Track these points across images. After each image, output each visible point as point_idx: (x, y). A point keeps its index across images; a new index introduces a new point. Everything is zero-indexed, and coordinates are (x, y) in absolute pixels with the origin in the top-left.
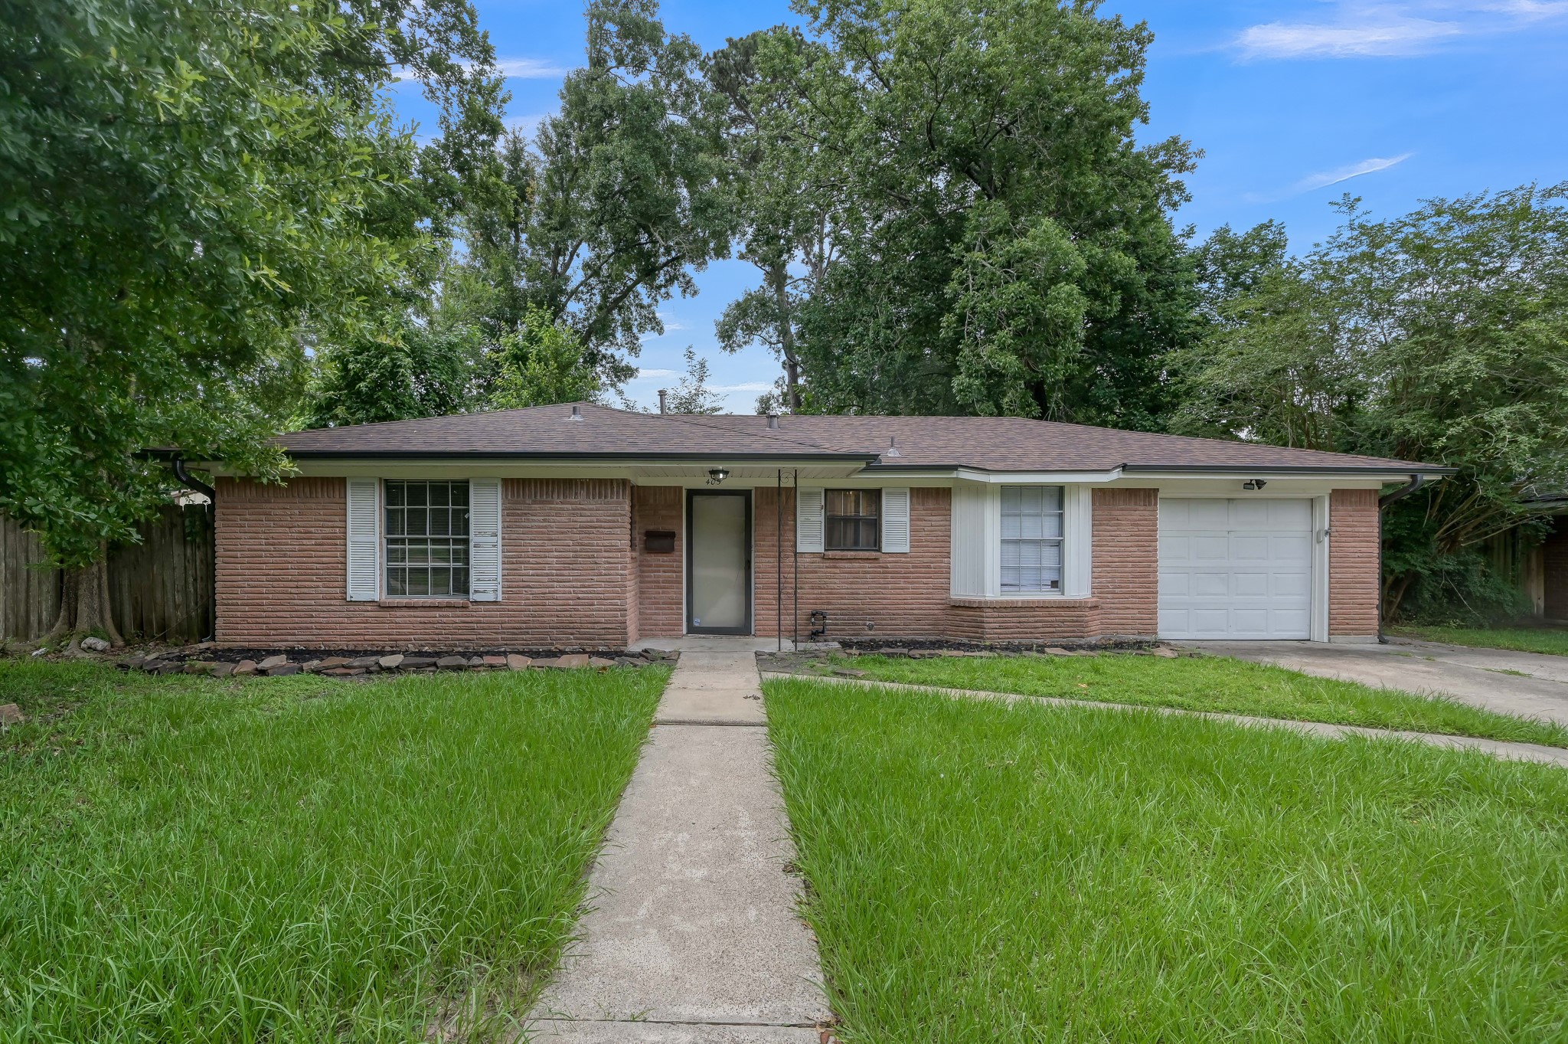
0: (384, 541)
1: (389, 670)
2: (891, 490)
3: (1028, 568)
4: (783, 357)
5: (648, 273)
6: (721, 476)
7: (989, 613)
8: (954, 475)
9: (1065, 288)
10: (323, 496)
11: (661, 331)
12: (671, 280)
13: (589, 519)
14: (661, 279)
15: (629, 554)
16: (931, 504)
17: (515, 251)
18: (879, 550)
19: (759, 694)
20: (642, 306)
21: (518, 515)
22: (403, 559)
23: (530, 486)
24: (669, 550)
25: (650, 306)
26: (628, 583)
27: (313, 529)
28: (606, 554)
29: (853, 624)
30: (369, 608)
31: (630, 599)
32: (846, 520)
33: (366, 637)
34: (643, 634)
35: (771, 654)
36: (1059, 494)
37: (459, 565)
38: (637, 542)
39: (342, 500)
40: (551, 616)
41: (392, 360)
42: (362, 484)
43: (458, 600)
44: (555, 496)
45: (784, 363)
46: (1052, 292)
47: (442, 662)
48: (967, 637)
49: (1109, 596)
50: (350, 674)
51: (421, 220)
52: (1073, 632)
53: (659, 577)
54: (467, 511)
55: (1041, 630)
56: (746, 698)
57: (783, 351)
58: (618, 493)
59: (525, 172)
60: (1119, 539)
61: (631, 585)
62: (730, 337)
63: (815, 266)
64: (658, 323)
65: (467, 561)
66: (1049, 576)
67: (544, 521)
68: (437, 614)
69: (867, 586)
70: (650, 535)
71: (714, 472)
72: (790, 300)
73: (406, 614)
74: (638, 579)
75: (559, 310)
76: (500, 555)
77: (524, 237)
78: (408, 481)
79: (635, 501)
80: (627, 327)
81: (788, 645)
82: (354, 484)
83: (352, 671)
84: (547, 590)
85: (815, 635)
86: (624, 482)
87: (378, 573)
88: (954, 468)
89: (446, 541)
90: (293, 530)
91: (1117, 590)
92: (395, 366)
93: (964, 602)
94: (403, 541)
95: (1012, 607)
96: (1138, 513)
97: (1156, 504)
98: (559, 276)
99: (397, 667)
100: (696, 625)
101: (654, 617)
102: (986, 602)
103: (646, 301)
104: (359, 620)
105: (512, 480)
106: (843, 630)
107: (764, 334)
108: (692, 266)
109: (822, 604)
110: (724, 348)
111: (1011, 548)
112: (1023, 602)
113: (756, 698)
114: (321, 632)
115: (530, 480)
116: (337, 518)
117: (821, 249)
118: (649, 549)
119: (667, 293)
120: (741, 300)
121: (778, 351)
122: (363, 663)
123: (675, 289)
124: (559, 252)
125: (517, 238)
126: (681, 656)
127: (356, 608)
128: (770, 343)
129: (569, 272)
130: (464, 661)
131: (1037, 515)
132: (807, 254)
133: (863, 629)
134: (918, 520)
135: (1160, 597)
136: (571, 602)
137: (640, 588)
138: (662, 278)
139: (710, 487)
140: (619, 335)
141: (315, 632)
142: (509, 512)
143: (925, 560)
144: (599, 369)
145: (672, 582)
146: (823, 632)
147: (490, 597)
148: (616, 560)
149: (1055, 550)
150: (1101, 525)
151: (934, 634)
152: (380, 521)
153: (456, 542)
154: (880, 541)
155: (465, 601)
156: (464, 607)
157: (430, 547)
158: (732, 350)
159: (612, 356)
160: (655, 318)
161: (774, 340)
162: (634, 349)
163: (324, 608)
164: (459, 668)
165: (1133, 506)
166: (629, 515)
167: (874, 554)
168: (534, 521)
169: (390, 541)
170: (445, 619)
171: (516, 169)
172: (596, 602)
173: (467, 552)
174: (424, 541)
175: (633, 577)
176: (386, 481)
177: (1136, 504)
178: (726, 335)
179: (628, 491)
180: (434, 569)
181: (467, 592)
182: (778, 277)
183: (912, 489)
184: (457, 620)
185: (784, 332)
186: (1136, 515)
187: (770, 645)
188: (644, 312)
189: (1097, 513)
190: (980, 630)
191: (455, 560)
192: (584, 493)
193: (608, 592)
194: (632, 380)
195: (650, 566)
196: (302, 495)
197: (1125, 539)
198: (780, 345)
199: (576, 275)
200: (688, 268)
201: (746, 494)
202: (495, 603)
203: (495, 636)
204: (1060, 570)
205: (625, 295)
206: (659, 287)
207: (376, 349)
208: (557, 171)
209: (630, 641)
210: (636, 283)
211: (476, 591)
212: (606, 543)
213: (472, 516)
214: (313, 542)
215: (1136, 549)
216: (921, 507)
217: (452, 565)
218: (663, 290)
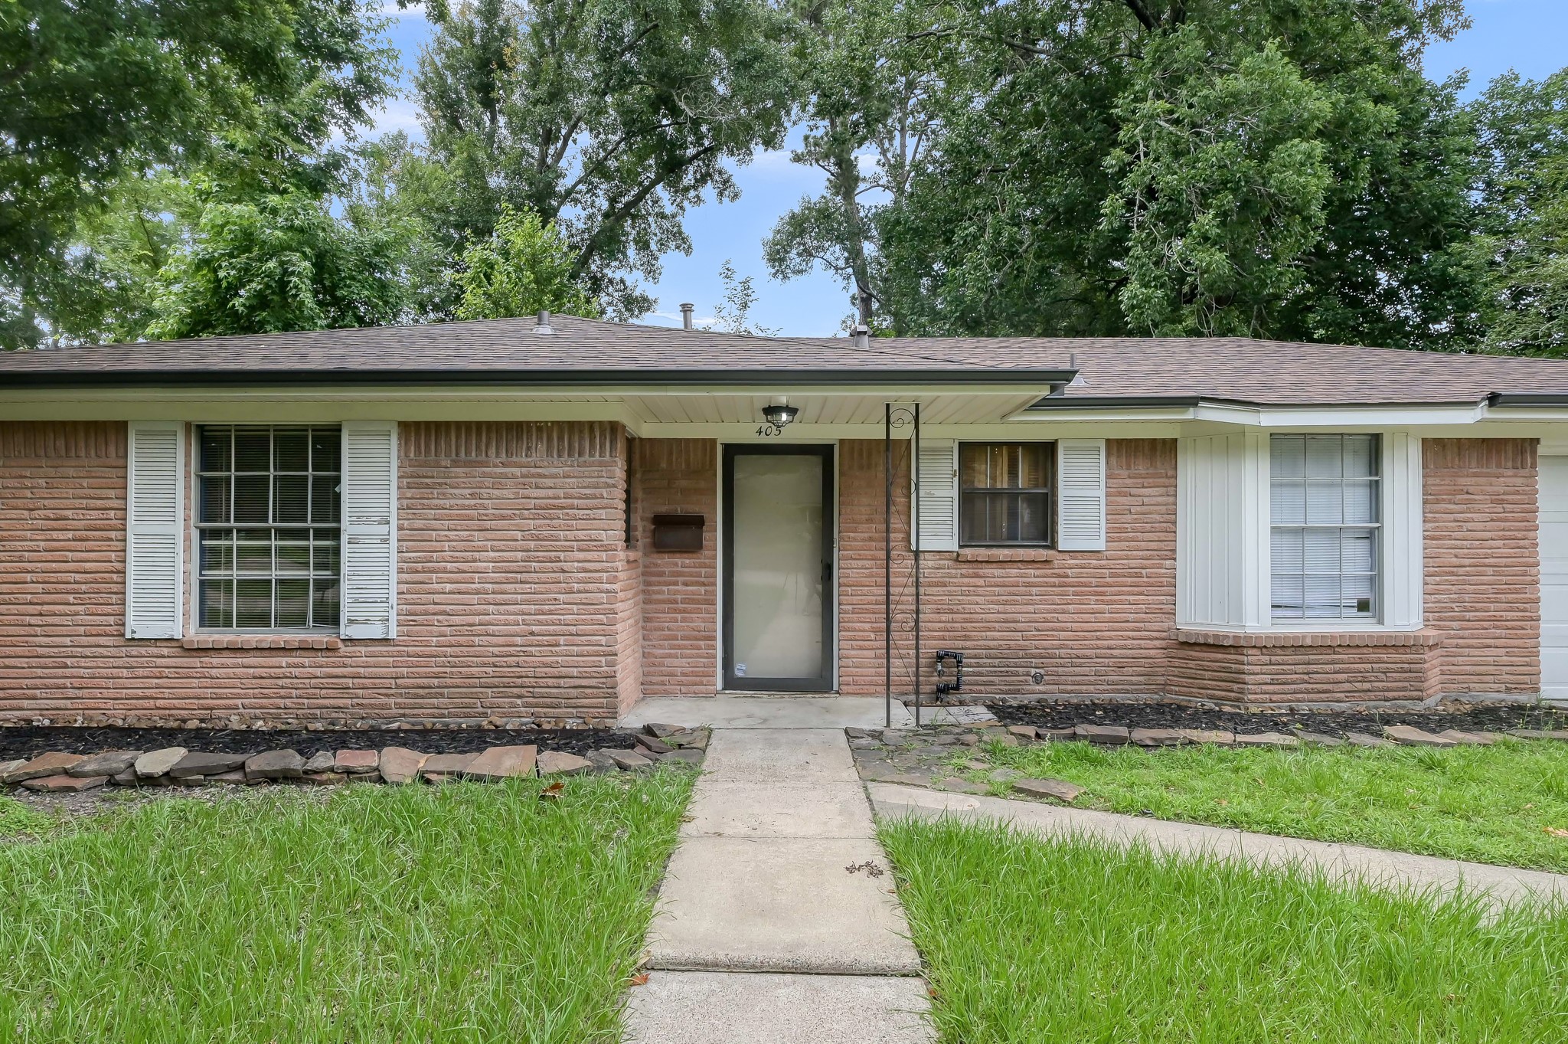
0: (195, 535)
1: (150, 781)
2: (1070, 444)
3: (1315, 576)
4: (854, 288)
5: (672, 169)
6: (784, 417)
7: (1254, 656)
8: (1190, 414)
9: (1298, 147)
10: (88, 455)
11: (688, 251)
12: (702, 180)
13: (550, 492)
14: (688, 179)
15: (622, 555)
16: (1141, 467)
17: (491, 136)
18: (1053, 546)
19: (881, 861)
20: (663, 216)
21: (427, 486)
22: (229, 565)
23: (448, 434)
24: (695, 546)
25: (674, 216)
26: (619, 606)
27: (69, 513)
28: (581, 555)
29: (1007, 674)
30: (165, 651)
31: (625, 634)
32: (994, 494)
33: (160, 703)
34: (649, 689)
35: (877, 735)
36: (1373, 446)
37: (326, 574)
38: (639, 534)
39: (120, 462)
40: (484, 665)
41: (282, 263)
42: (154, 432)
43: (320, 637)
44: (492, 451)
45: (853, 298)
46: (1279, 154)
47: (257, 762)
48: (1211, 697)
49: (1454, 624)
50: (74, 789)
51: (339, 68)
52: (1404, 689)
53: (676, 592)
54: (337, 480)
55: (1347, 686)
56: (851, 869)
57: (853, 278)
58: (602, 446)
59: (503, 31)
60: (1469, 525)
61: (627, 610)
62: (782, 260)
63: (893, 167)
64: (684, 240)
65: (336, 567)
66: (1355, 592)
67: (473, 496)
68: (284, 661)
69: (1031, 608)
70: (662, 522)
71: (771, 411)
72: (862, 214)
73: (229, 661)
74: (641, 597)
75: (547, 215)
76: (394, 556)
77: (502, 120)
78: (239, 428)
79: (636, 463)
80: (643, 245)
81: (903, 716)
82: (142, 434)
83: (78, 783)
84: (476, 619)
85: (942, 693)
86: (614, 428)
87: (180, 588)
88: (1192, 402)
89: (303, 534)
90: (35, 514)
91: (1468, 615)
92: (285, 272)
93: (1206, 636)
94: (228, 532)
95: (1297, 647)
96: (1506, 479)
97: (1534, 466)
98: (548, 169)
99: (167, 774)
100: (739, 674)
101: (667, 661)
102: (1248, 638)
103: (669, 209)
104: (146, 672)
105: (417, 424)
106: (992, 683)
107: (828, 256)
108: (733, 160)
109: (956, 638)
110: (775, 274)
111: (1287, 541)
112: (1314, 637)
113: (875, 872)
114: (79, 693)
115: (448, 424)
116: (112, 493)
117: (903, 146)
118: (659, 546)
119: (698, 196)
120: (796, 212)
121: (848, 278)
122: (105, 766)
123: (708, 191)
124: (549, 138)
125: (493, 120)
126: (713, 741)
127: (143, 651)
128: (837, 268)
129: (563, 163)
130: (295, 761)
131: (1331, 485)
132: (884, 152)
133: (1026, 683)
134: (1120, 494)
135: (1542, 625)
136: (518, 640)
137: (644, 611)
138: (690, 176)
139: (763, 440)
140: (631, 251)
141: (71, 693)
142: (414, 481)
143: (1133, 563)
144: (604, 299)
145: (698, 602)
146: (957, 688)
147: (376, 631)
148: (598, 566)
149: (1364, 545)
150: (1438, 502)
151: (1149, 692)
152: (187, 497)
153: (320, 534)
154: (1054, 532)
155: (332, 638)
156: (330, 649)
157: (312, 543)
158: (785, 277)
159: (622, 281)
160: (680, 233)
161: (841, 263)
162: (652, 272)
163: (87, 651)
164: (285, 777)
165: (1493, 470)
166: (623, 485)
167: (1042, 554)
168: (454, 497)
169: (204, 534)
170: (296, 671)
171: (491, 27)
172: (562, 640)
173: (337, 551)
174: (265, 534)
175: (630, 594)
176: (201, 428)
177: (1499, 466)
178: (777, 257)
179: (620, 445)
180: (281, 582)
181: (335, 621)
182: (846, 180)
183: (1108, 441)
184: (318, 672)
185: (855, 254)
186: (1499, 485)
187: (869, 714)
188: (666, 224)
189: (1431, 481)
190: (1235, 687)
191: (317, 567)
192: (542, 447)
193: (584, 623)
194: (649, 313)
195: (661, 574)
196: (52, 453)
197: (1481, 526)
198: (850, 270)
199: (572, 166)
200: (725, 161)
201: (824, 452)
202: (385, 641)
203: (384, 700)
204: (1375, 580)
205: (640, 197)
206: (687, 189)
207: (261, 248)
208: (546, 23)
209: (622, 709)
210: (654, 184)
211: (351, 622)
212: (581, 534)
213: (345, 489)
214: (70, 534)
215: (1500, 543)
216: (1125, 473)
217: (311, 574)
218: (692, 193)
